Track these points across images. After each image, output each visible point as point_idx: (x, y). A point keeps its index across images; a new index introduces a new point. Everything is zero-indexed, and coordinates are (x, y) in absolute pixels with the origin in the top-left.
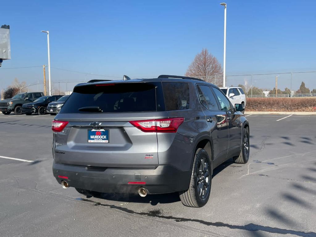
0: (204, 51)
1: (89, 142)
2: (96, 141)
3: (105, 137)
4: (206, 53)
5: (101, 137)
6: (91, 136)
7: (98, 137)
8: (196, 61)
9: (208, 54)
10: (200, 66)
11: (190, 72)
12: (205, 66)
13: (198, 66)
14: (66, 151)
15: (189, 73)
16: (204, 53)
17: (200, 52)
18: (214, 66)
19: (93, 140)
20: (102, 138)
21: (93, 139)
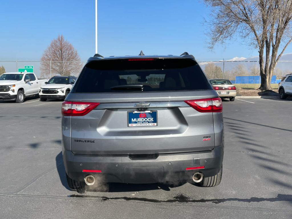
0: (60, 37)
1: (130, 126)
2: (139, 124)
3: (152, 119)
4: (62, 40)
5: (146, 120)
6: (132, 119)
7: (143, 120)
8: (52, 46)
9: (64, 41)
10: (56, 51)
11: (46, 57)
12: (62, 52)
13: (55, 52)
14: (95, 139)
15: (44, 57)
16: (60, 39)
17: (56, 38)
18: (70, 52)
19: (135, 124)
20: (148, 121)
21: (136, 122)
